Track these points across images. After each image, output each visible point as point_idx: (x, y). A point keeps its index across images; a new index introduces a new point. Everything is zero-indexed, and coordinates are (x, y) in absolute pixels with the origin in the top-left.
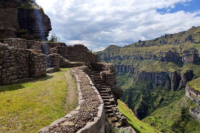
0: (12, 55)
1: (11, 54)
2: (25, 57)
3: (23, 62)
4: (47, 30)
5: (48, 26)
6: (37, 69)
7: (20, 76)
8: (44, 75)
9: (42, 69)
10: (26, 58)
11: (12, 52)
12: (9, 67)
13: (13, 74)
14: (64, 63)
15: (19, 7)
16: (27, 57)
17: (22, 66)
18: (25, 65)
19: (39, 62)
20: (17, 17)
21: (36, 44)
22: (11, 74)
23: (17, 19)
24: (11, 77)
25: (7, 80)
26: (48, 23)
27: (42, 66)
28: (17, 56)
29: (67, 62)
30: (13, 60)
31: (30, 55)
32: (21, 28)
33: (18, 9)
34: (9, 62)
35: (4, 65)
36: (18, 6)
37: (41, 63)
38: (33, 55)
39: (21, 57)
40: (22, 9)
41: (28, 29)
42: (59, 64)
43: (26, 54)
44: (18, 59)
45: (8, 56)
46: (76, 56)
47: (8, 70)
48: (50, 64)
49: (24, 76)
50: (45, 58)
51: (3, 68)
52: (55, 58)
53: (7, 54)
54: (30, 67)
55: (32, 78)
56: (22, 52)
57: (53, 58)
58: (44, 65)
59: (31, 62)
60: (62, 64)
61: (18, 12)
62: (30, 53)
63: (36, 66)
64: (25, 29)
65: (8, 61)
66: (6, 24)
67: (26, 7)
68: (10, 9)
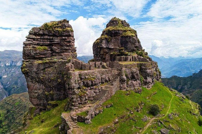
23: (120, 42)
26: (135, 43)
36: (121, 35)
61: (120, 38)
66: (115, 45)
67: (125, 35)
68: (117, 37)
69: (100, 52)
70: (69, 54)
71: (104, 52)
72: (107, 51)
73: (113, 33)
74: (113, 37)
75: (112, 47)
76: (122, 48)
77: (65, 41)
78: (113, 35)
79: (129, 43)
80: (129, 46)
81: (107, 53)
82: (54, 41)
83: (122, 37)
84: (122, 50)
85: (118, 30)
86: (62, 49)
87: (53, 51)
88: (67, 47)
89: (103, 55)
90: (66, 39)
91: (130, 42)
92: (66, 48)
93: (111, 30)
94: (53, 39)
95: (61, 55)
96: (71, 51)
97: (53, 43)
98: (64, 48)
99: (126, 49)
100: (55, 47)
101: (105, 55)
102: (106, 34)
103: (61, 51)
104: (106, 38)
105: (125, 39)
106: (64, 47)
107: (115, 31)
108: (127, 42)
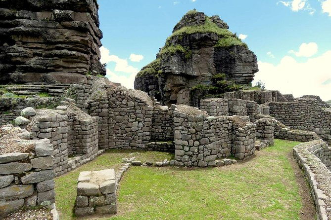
0: (212, 127)
1: (210, 126)
2: (226, 129)
3: (223, 135)
4: (251, 72)
5: (254, 66)
6: (242, 147)
7: (220, 155)
8: (250, 155)
9: (249, 147)
10: (228, 130)
11: (211, 124)
12: (206, 144)
13: (212, 153)
14: (281, 131)
15: (216, 46)
16: (230, 128)
17: (223, 141)
18: (226, 140)
19: (245, 137)
20: (212, 59)
21: (239, 103)
22: (209, 153)
23: (213, 61)
24: (208, 158)
25: (204, 160)
26: (253, 62)
27: (249, 142)
28: (217, 128)
29: (286, 131)
30: (213, 134)
31: (233, 126)
32: (218, 72)
33: (215, 48)
34: (207, 137)
35: (201, 141)
36: (215, 44)
37: (248, 137)
38: (237, 126)
39: (221, 129)
40: (220, 47)
41: (226, 73)
42: (272, 135)
43: (228, 124)
44: (218, 131)
45: (207, 129)
46: (300, 119)
47: (206, 148)
48: (259, 134)
49: (224, 155)
50: (254, 128)
51: (200, 145)
52: (267, 125)
53: (206, 126)
54: (232, 143)
55: (234, 160)
56: (223, 121)
57: (264, 126)
58: (252, 140)
59: (234, 136)
60: (277, 133)
61: (214, 52)
62: (233, 123)
63: (242, 143)
64: (222, 72)
65: (207, 135)
66: (200, 68)
67: (225, 45)
68: (206, 49)
69: (163, 86)
70: (78, 75)
71: (175, 85)
72: (181, 82)
73: (197, 38)
74: (194, 49)
75: (195, 74)
76: (220, 75)
77: (65, 27)
78: (196, 45)
79: (237, 62)
80: (237, 69)
81: (181, 87)
82: (18, 24)
83: (219, 49)
84: (220, 79)
85: (210, 33)
86: (51, 56)
87: (11, 62)
88: (70, 49)
89: (170, 92)
90: (71, 20)
91: (240, 59)
92: (67, 51)
93: (190, 32)
94: (13, 17)
95: (45, 80)
96: (88, 67)
97: (13, 33)
98: (58, 52)
99: (231, 76)
100: (21, 49)
101: (177, 93)
102: (179, 42)
103: (46, 61)
104: (178, 52)
105: (226, 53)
106: (61, 48)
107: (201, 33)
108: (231, 59)
